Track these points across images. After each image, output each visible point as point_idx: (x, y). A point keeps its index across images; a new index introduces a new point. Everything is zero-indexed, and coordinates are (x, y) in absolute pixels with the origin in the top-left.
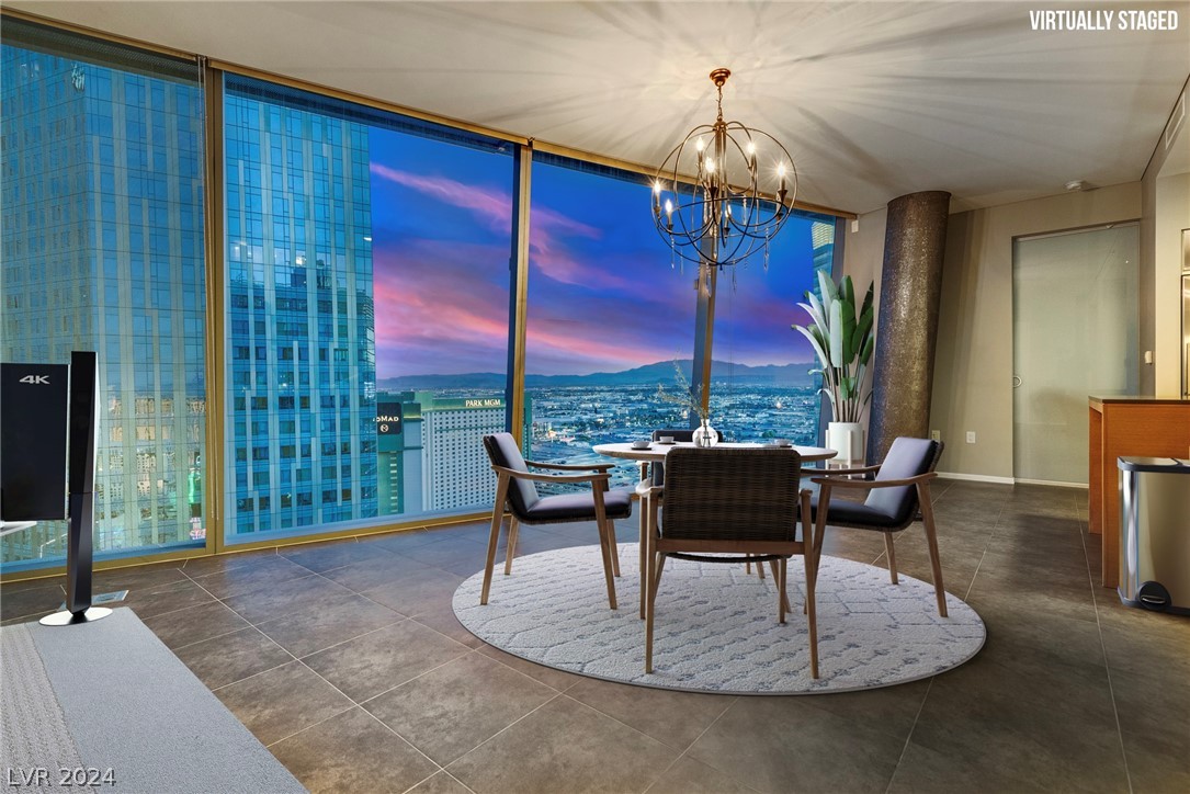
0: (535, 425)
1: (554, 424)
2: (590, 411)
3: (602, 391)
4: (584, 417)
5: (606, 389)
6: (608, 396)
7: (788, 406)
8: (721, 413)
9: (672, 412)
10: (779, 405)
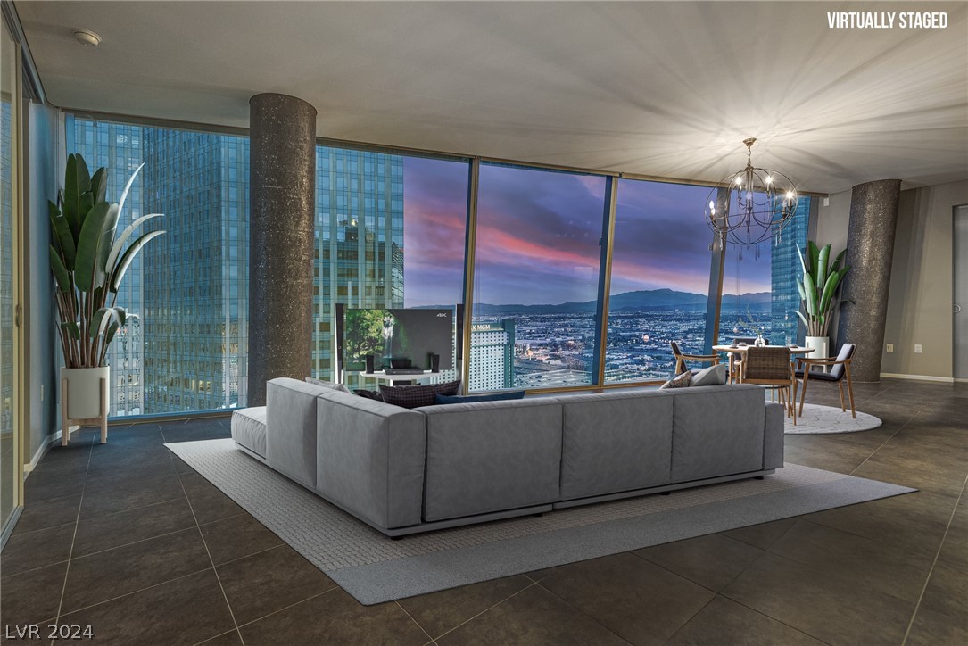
0: (517, 346)
1: (531, 345)
2: (563, 335)
3: (573, 318)
4: (557, 339)
5: (576, 316)
6: (578, 322)
7: (746, 331)
8: (679, 337)
9: (635, 336)
10: (735, 330)
